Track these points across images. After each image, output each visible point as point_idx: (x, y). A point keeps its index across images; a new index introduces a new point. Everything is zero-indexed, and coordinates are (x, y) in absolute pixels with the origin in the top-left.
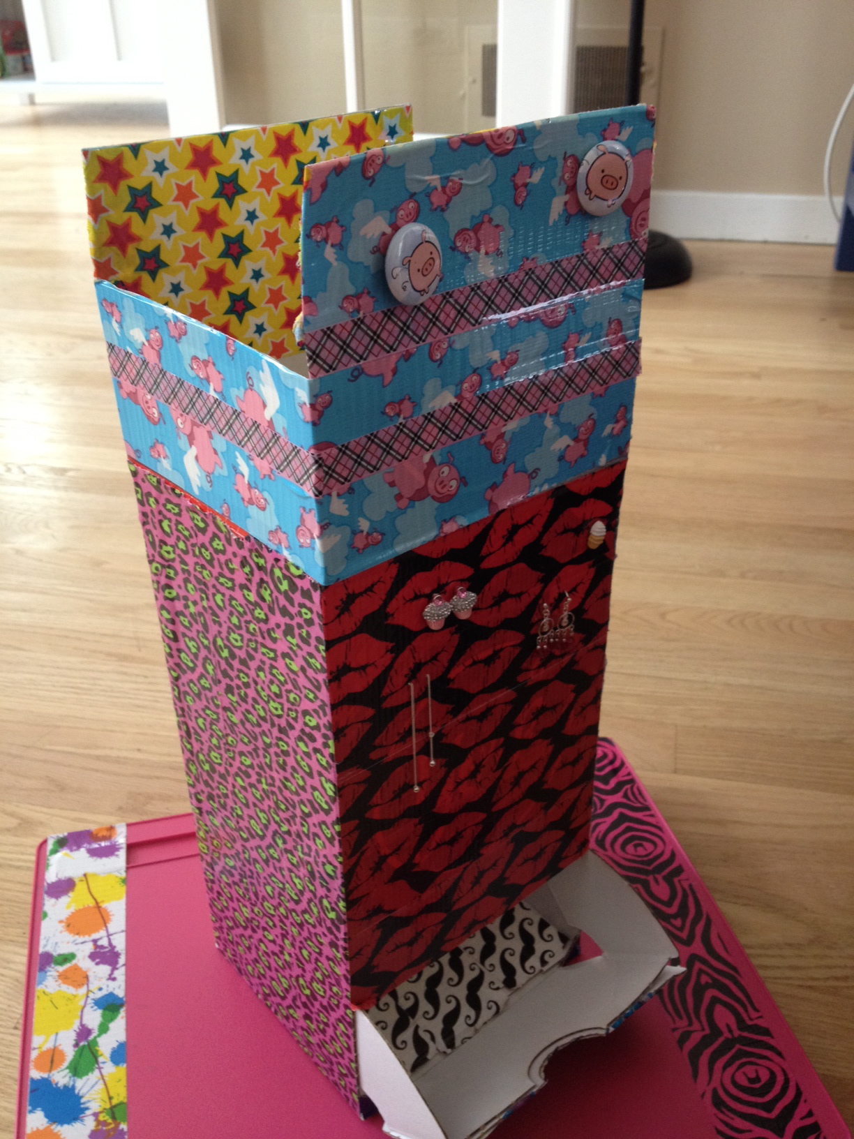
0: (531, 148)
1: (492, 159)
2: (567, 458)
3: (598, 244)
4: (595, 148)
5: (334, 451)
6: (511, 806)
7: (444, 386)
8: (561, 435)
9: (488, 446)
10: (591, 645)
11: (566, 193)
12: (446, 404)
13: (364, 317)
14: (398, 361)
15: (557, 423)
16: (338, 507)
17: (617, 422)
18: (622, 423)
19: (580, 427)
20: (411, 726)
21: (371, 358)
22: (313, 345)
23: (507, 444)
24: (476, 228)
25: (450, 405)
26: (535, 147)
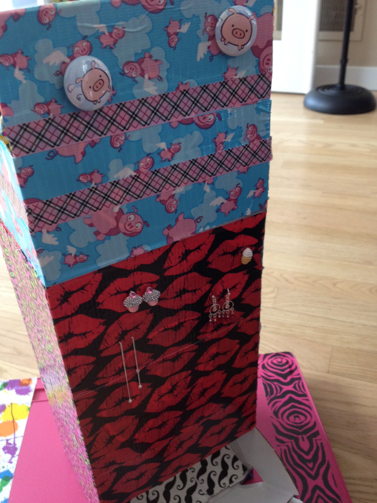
0: (178, 9)
1: (147, 15)
2: (223, 210)
3: (236, 75)
4: (227, 10)
5: (41, 205)
6: (200, 407)
7: (125, 164)
8: (217, 197)
9: (163, 202)
10: (249, 318)
11: (209, 40)
12: (128, 175)
13: (55, 118)
14: (86, 147)
15: (213, 189)
16: (49, 239)
17: (257, 189)
18: (261, 189)
19: (230, 192)
20: (123, 366)
21: (63, 144)
22: (13, 135)
23: (177, 202)
24: (140, 62)
25: (131, 176)
26: (181, 8)
